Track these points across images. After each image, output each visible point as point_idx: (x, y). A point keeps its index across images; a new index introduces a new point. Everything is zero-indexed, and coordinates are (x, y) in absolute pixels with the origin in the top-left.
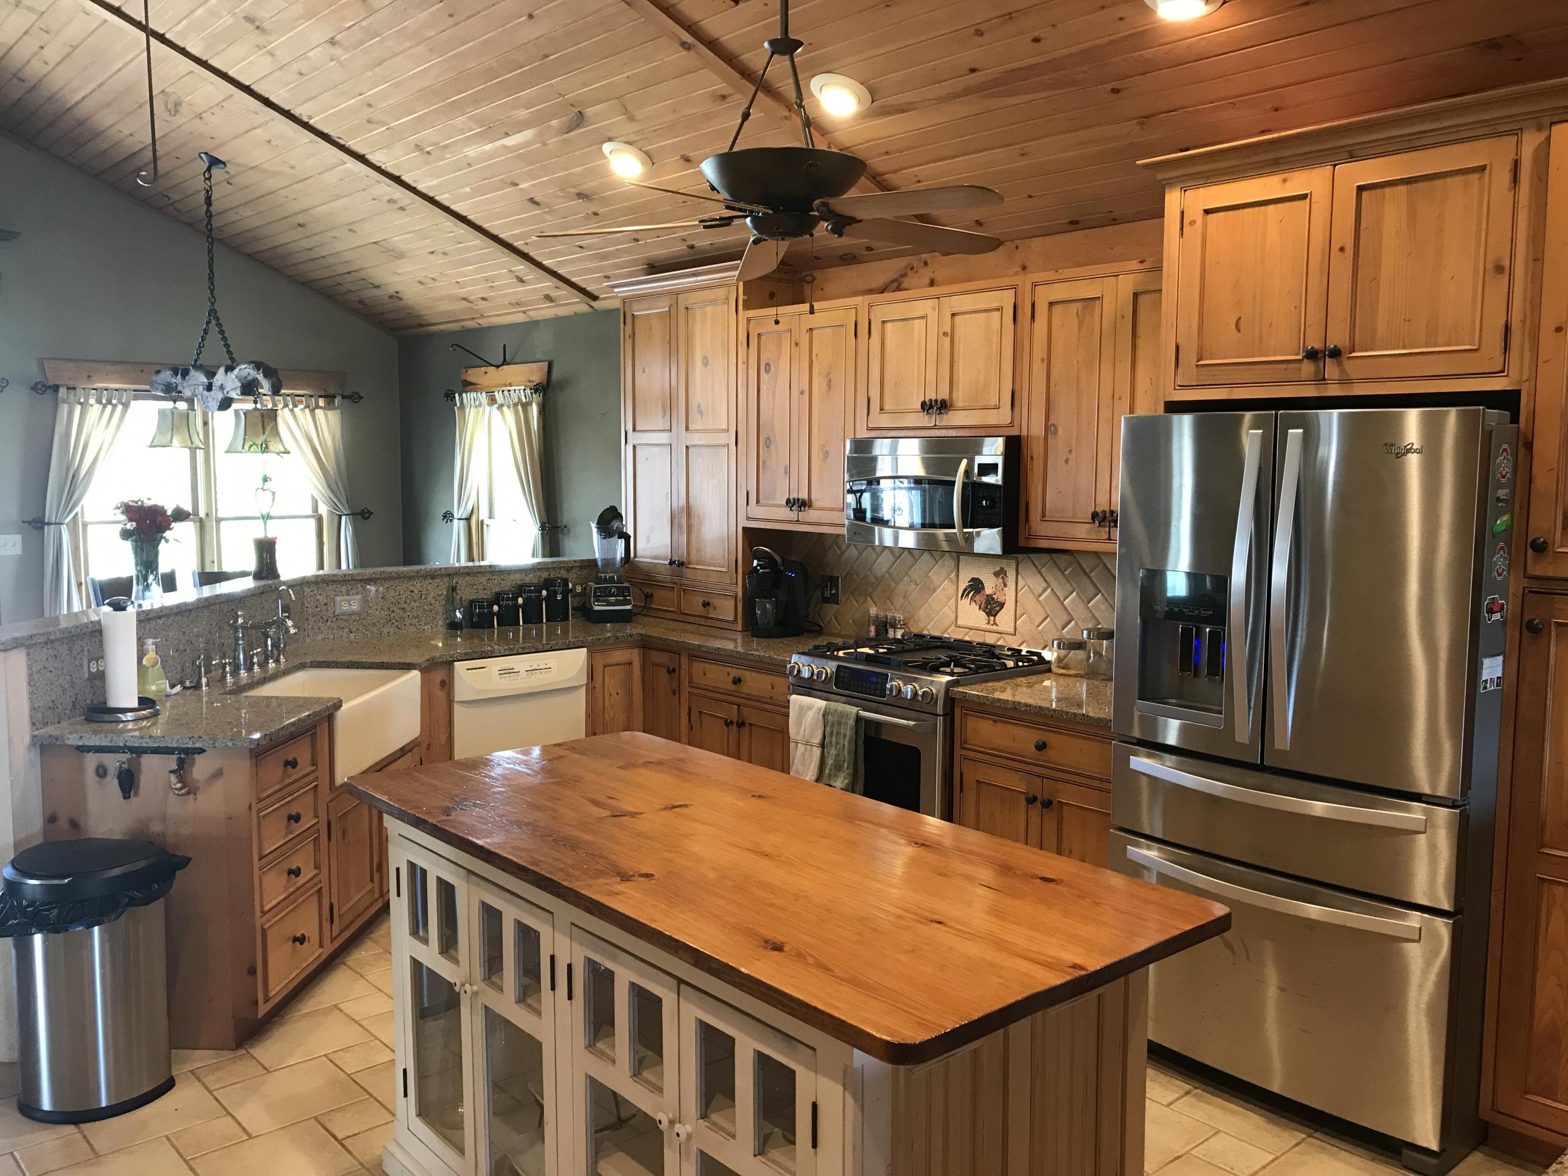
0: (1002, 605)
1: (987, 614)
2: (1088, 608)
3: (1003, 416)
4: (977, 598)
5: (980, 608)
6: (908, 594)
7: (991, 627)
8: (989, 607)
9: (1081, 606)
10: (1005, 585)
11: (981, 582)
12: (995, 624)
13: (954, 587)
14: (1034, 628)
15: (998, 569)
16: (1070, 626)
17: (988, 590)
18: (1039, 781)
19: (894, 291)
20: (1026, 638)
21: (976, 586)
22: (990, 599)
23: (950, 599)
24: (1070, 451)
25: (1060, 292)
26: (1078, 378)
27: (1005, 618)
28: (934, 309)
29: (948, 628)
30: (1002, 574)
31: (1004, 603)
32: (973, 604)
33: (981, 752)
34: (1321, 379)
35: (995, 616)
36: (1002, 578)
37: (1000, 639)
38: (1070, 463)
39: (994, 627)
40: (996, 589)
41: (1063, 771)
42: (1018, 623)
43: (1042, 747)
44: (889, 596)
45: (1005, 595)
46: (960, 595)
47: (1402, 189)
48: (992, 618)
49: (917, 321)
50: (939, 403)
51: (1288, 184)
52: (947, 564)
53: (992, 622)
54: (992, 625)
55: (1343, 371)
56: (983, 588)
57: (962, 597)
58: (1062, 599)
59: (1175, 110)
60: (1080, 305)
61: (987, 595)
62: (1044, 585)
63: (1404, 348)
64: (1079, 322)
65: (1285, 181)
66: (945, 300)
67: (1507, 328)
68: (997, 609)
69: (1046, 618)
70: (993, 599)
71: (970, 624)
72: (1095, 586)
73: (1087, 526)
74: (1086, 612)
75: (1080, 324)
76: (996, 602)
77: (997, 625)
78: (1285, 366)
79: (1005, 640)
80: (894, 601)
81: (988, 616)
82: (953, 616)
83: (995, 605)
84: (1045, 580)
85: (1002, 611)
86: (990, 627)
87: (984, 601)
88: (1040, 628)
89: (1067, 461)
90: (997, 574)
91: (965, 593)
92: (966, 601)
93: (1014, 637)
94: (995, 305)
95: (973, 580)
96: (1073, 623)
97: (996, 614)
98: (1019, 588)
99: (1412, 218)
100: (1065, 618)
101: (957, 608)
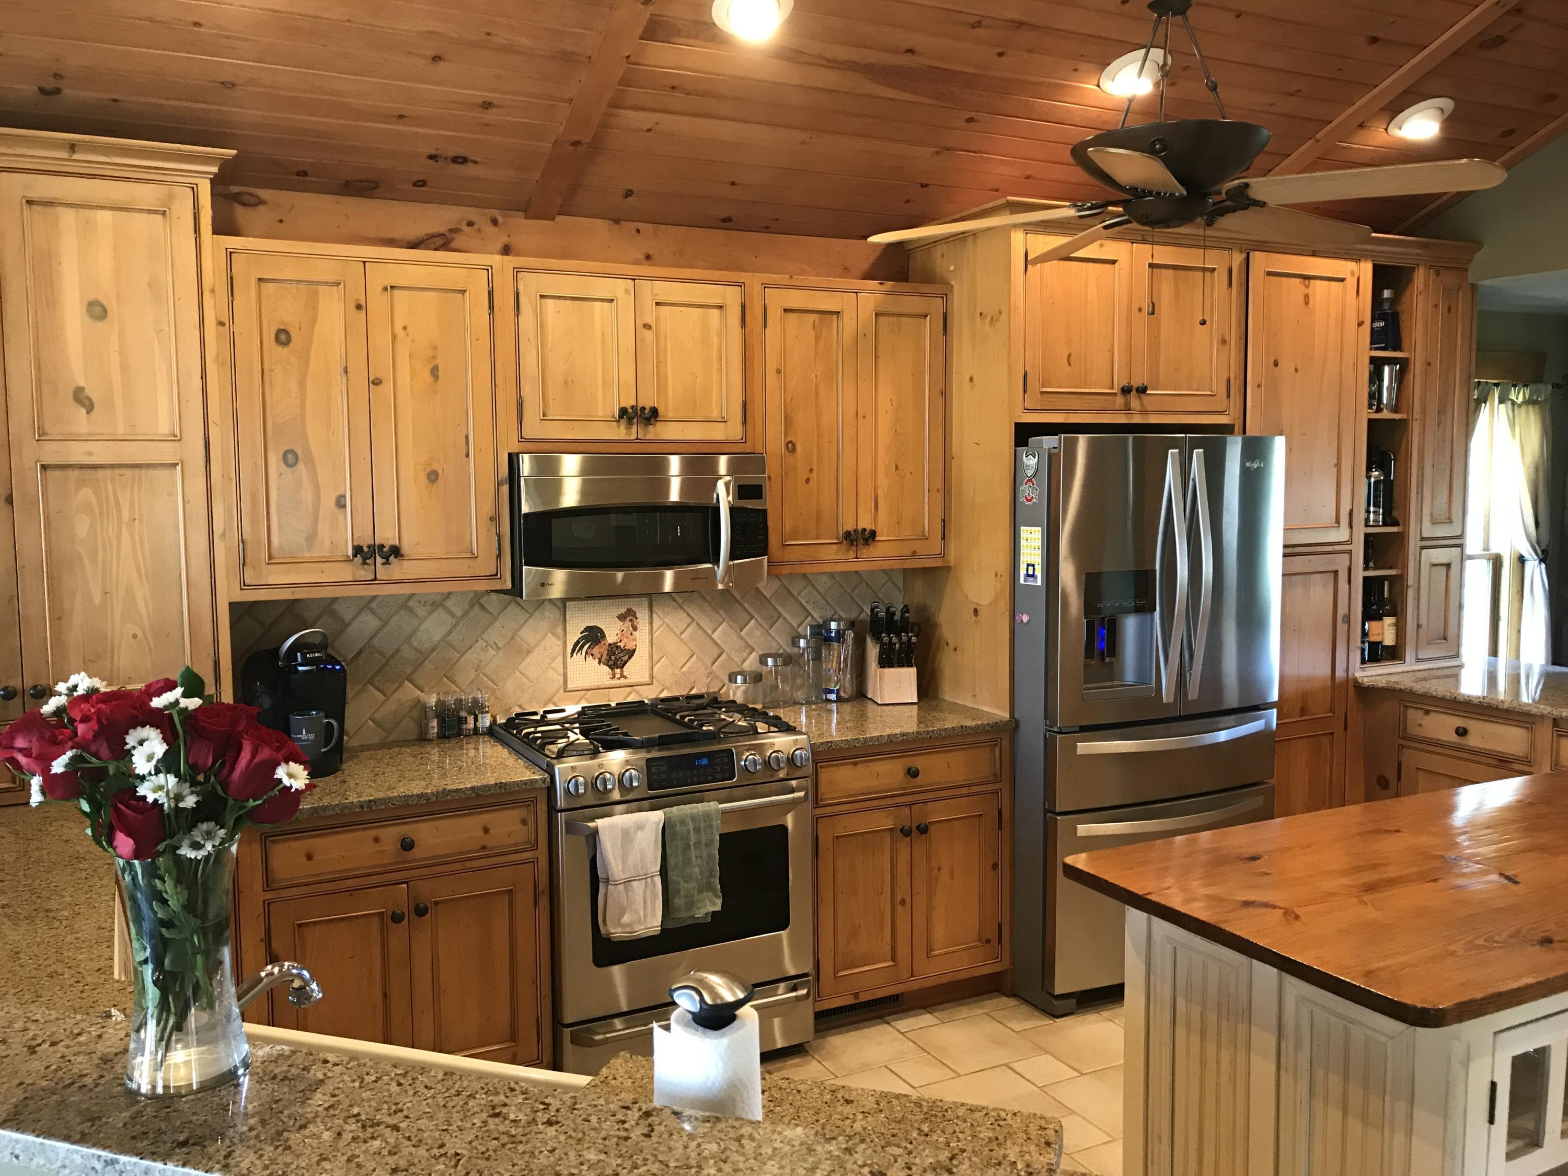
0: (631, 653)
1: (610, 667)
2: (742, 638)
3: (733, 430)
4: (596, 650)
5: (600, 662)
6: (483, 664)
7: (618, 681)
8: (613, 658)
9: (734, 636)
10: (635, 629)
11: (602, 632)
12: (622, 676)
13: (560, 643)
14: (677, 672)
15: (623, 610)
16: (720, 659)
17: (611, 638)
18: (906, 810)
19: (435, 250)
20: (667, 684)
21: (593, 636)
22: (614, 649)
23: (554, 659)
24: (811, 470)
25: (797, 299)
26: (817, 395)
27: (636, 669)
28: (627, 292)
29: (555, 695)
30: (629, 615)
31: (634, 650)
32: (590, 658)
33: (837, 804)
34: (1127, 408)
35: (622, 667)
36: (631, 620)
37: (631, 692)
38: (811, 482)
39: (623, 681)
40: (622, 635)
41: (932, 790)
42: (655, 669)
43: (913, 773)
44: (448, 673)
45: (635, 640)
46: (569, 650)
47: (1171, 272)
48: (618, 671)
49: (598, 304)
50: (646, 411)
51: (1104, 248)
52: (547, 614)
53: (618, 676)
54: (619, 679)
55: (1142, 405)
56: (604, 636)
57: (573, 651)
58: (710, 632)
59: (974, 152)
60: (815, 317)
61: (610, 645)
62: (688, 620)
63: (1175, 390)
64: (816, 333)
65: (1101, 245)
66: (645, 285)
67: (1229, 380)
68: (627, 657)
69: (692, 656)
70: (618, 647)
71: (587, 685)
72: (749, 613)
73: (835, 547)
74: (739, 641)
75: (817, 337)
76: (622, 651)
77: (625, 677)
78: (1105, 397)
79: (637, 693)
80: (458, 679)
81: (612, 669)
82: (561, 679)
83: (621, 655)
84: (689, 615)
85: (632, 660)
86: (616, 682)
87: (605, 653)
88: (683, 670)
89: (808, 481)
90: (622, 618)
91: (577, 647)
92: (579, 657)
93: (651, 687)
94: (718, 301)
95: (588, 629)
96: (724, 656)
97: (624, 665)
98: (655, 628)
99: (1177, 295)
100: (716, 652)
101: (565, 667)
